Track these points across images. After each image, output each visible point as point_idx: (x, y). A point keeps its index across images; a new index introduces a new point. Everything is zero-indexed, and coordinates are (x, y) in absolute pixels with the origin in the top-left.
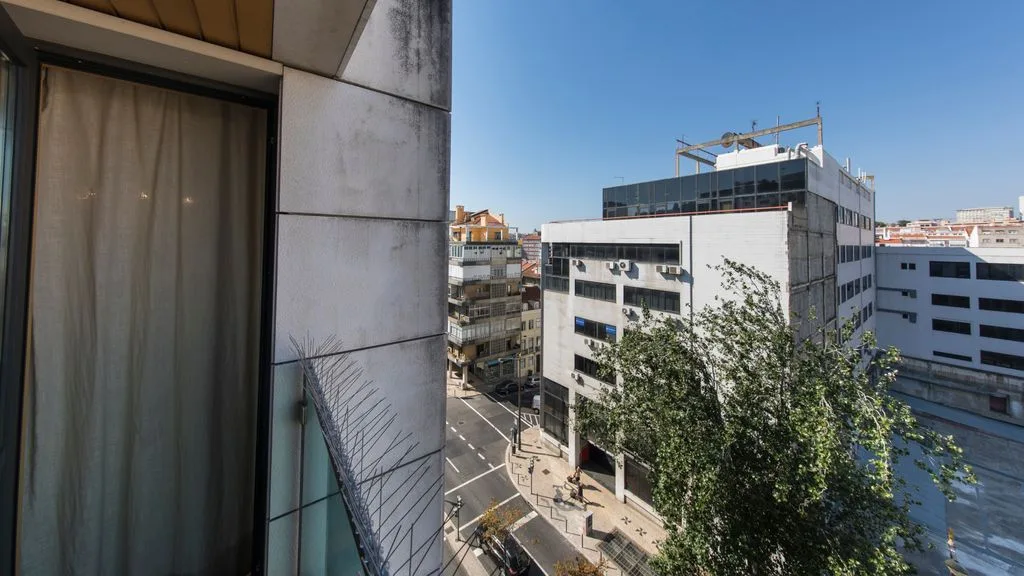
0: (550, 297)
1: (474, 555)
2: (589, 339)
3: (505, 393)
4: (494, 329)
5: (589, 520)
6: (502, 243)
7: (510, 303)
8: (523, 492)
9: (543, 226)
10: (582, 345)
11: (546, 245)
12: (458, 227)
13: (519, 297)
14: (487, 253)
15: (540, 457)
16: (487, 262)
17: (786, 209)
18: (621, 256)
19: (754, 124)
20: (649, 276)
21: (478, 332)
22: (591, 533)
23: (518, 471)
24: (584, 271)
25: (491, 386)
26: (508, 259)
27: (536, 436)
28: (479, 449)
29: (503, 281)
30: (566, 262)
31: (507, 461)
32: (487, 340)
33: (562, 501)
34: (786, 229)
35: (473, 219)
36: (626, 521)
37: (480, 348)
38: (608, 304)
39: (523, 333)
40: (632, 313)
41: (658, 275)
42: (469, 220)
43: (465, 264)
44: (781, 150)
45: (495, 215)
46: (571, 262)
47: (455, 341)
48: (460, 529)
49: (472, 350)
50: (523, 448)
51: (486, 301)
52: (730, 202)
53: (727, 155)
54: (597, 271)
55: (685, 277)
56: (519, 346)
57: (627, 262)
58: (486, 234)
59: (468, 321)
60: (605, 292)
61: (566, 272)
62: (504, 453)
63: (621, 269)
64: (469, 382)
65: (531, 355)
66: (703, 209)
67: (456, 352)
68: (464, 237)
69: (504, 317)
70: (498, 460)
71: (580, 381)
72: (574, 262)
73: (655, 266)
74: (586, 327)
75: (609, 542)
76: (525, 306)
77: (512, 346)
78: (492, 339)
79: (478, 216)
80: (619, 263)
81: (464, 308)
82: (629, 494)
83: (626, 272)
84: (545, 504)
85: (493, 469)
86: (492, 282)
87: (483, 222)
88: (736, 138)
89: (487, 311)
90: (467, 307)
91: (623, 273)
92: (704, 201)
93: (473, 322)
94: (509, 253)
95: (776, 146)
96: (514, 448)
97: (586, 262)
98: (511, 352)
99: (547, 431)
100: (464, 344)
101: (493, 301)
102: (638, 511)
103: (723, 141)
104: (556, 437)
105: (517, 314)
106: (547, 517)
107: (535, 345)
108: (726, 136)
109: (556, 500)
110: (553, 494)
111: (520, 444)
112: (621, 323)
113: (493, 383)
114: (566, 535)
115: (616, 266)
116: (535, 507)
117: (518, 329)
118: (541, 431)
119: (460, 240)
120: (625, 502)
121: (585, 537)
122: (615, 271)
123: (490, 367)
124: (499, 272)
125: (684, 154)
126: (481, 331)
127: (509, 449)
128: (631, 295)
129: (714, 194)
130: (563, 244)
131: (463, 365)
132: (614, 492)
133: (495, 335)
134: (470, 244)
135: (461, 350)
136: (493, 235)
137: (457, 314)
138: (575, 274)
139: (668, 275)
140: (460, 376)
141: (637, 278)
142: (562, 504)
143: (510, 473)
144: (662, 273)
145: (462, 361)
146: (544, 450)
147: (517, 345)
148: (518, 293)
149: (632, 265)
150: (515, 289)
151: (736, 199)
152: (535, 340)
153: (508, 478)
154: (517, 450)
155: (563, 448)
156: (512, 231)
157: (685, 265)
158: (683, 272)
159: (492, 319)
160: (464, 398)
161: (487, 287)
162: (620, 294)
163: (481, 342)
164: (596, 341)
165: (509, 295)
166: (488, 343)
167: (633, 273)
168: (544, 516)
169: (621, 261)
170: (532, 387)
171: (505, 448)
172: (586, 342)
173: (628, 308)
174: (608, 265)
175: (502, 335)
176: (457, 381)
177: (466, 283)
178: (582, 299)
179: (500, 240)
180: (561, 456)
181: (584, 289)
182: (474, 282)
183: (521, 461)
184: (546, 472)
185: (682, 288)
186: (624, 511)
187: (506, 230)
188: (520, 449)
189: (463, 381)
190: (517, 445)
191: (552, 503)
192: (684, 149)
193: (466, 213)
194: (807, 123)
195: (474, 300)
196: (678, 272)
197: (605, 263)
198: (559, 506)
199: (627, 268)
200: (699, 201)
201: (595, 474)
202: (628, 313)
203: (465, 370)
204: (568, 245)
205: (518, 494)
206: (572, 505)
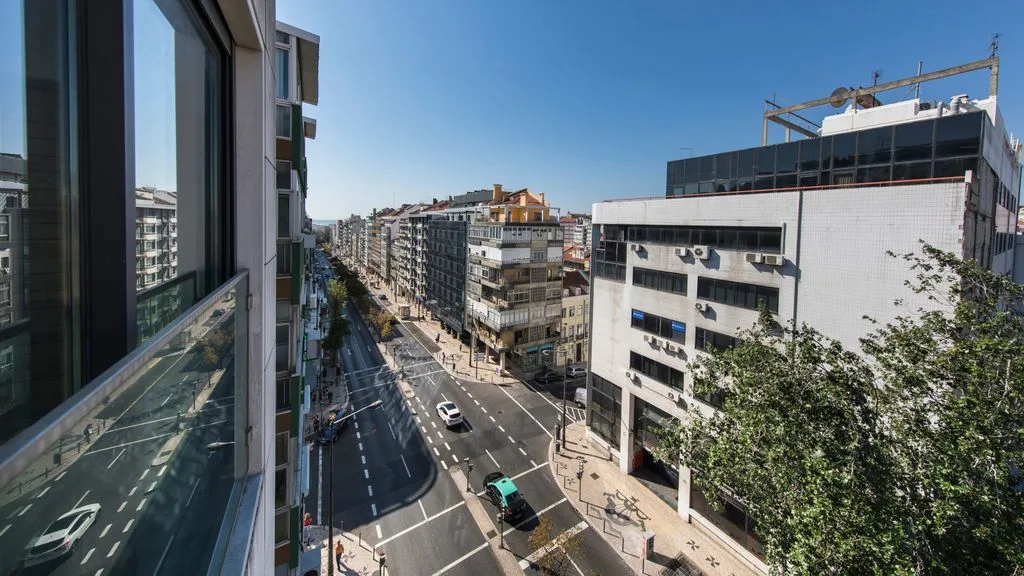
0: (602, 287)
1: (519, 567)
2: (650, 336)
3: (544, 383)
4: (532, 315)
5: (650, 542)
6: (543, 225)
7: (550, 288)
8: (570, 497)
9: (595, 206)
10: (640, 342)
11: (597, 227)
12: (496, 207)
13: (560, 283)
14: (527, 235)
15: (586, 458)
16: (528, 245)
17: (963, 180)
18: (695, 241)
19: (877, 76)
20: (734, 266)
21: (517, 319)
22: (653, 556)
23: (563, 472)
24: (646, 257)
25: (529, 374)
26: (549, 241)
27: (580, 432)
28: (520, 443)
29: (544, 265)
30: (623, 248)
31: (550, 459)
32: (526, 326)
33: (615, 513)
34: (963, 208)
35: (511, 198)
36: (693, 545)
37: (519, 334)
38: (675, 297)
39: (564, 320)
40: (709, 309)
41: (748, 265)
42: (507, 200)
43: (504, 246)
44: (924, 106)
45: (535, 195)
46: (629, 245)
47: (493, 327)
48: (504, 534)
49: (511, 336)
50: (568, 445)
51: (525, 286)
52: (851, 175)
53: (837, 116)
54: (663, 258)
55: (791, 269)
56: (559, 334)
57: (704, 249)
58: (526, 215)
59: (506, 306)
60: (674, 283)
61: (623, 258)
62: (547, 449)
63: (695, 256)
64: (507, 368)
65: (571, 343)
66: (809, 184)
67: (494, 337)
68: (503, 218)
69: (544, 303)
70: (541, 459)
71: (637, 381)
72: (633, 247)
73: (744, 255)
74: (645, 322)
75: (674, 570)
76: (566, 292)
77: (552, 333)
78: (530, 326)
79: (517, 195)
80: (693, 250)
81: (502, 293)
82: (695, 514)
83: (702, 260)
84: (596, 514)
85: (537, 467)
86: (532, 266)
87: (523, 202)
88: (853, 94)
89: (527, 297)
90: (506, 291)
91: (697, 261)
92: (810, 174)
93: (511, 307)
94: (550, 236)
95: (917, 101)
96: (558, 447)
97: (648, 247)
98: (551, 339)
99: (594, 429)
100: (502, 329)
101: (532, 286)
102: (706, 535)
103: (835, 99)
104: (604, 437)
105: (557, 301)
106: (599, 530)
107: (576, 333)
108: (838, 92)
109: (608, 511)
110: (605, 504)
111: (564, 441)
112: (693, 321)
113: (531, 371)
114: (623, 556)
115: (688, 252)
116: (586, 517)
117: (558, 316)
118: (587, 429)
119: (497, 220)
120: (690, 522)
121: (646, 561)
122: (688, 258)
123: (528, 353)
124: (539, 255)
125: (774, 118)
126: (520, 317)
127: (552, 446)
128: (707, 288)
129: (826, 164)
130: (619, 226)
131: (501, 351)
132: (675, 508)
133: (534, 321)
134: (508, 225)
135: (498, 335)
136: (533, 217)
137: (494, 298)
138: (633, 260)
139: (761, 266)
140: (497, 361)
141: (717, 267)
142: (615, 516)
143: (554, 475)
144: (754, 264)
145: (500, 346)
146: (591, 451)
147: (556, 332)
148: (558, 279)
149: (711, 252)
150: (555, 273)
151: (859, 171)
152: (576, 328)
153: (552, 479)
154: (561, 447)
155: (613, 451)
156: (553, 213)
157: (789, 253)
158: (786, 262)
159: (531, 305)
160: (502, 385)
161: (527, 271)
162: (692, 285)
163: (519, 328)
164: (658, 338)
165: (549, 280)
166: (526, 330)
167: (712, 261)
168: (597, 529)
169: (696, 247)
170: (572, 377)
171: (548, 444)
172: (646, 338)
173: (704, 303)
174: (678, 251)
175: (542, 322)
176: (495, 367)
177: (505, 267)
178: (640, 289)
179: (540, 221)
180: (611, 460)
181: (643, 277)
182: (512, 266)
183: (565, 461)
184: (595, 476)
185: (784, 284)
186: (689, 534)
187: (547, 211)
188: (564, 447)
189: (500, 367)
190: (561, 442)
191: (603, 513)
192: (772, 112)
193: (504, 193)
194: (972, 67)
195: (513, 284)
196: (779, 262)
197: (673, 249)
198: (612, 519)
199: (705, 256)
200: (800, 174)
201: (651, 484)
202: (704, 309)
203: (503, 356)
204: (625, 227)
205: (565, 499)
206: (627, 518)
